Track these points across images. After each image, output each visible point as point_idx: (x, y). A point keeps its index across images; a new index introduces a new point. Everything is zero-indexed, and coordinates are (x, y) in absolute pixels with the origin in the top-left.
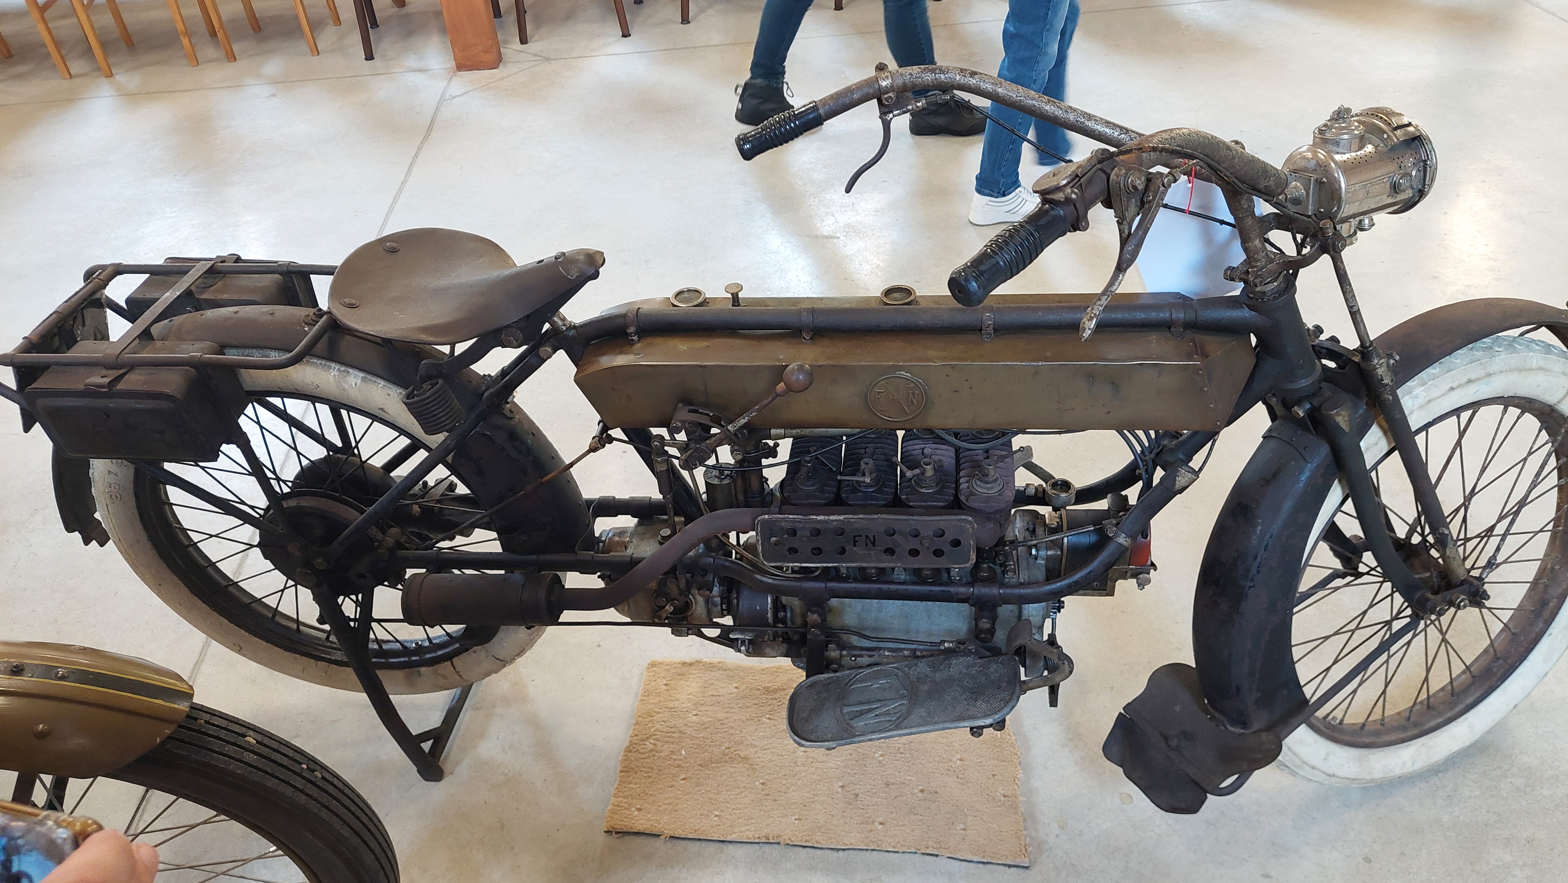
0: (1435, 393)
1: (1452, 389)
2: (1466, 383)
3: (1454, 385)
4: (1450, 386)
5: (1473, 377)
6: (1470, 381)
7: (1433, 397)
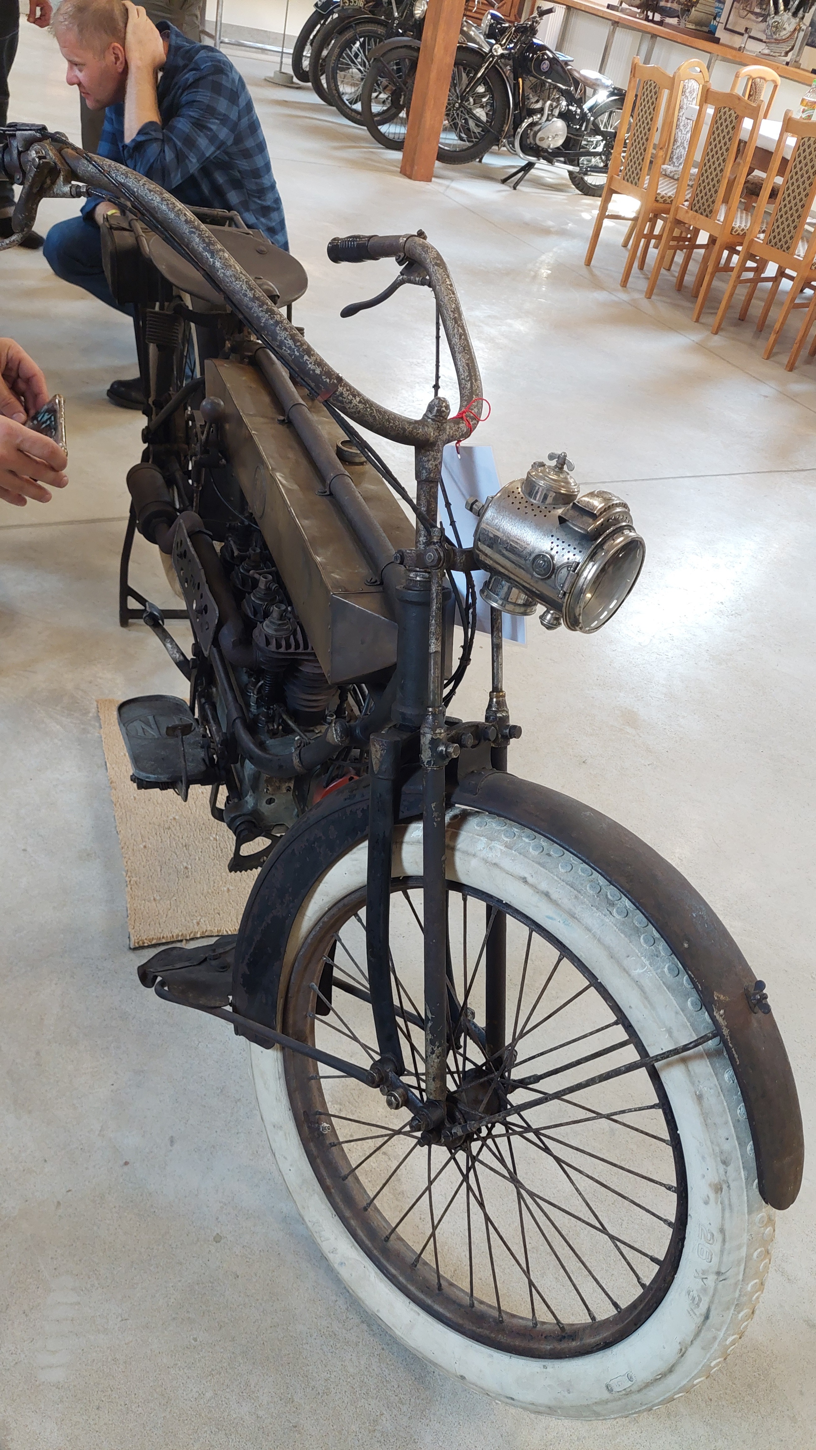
0: (506, 863)
1: (525, 880)
2: (542, 892)
3: (530, 880)
4: (526, 875)
5: (554, 896)
6: (547, 895)
7: (502, 865)
